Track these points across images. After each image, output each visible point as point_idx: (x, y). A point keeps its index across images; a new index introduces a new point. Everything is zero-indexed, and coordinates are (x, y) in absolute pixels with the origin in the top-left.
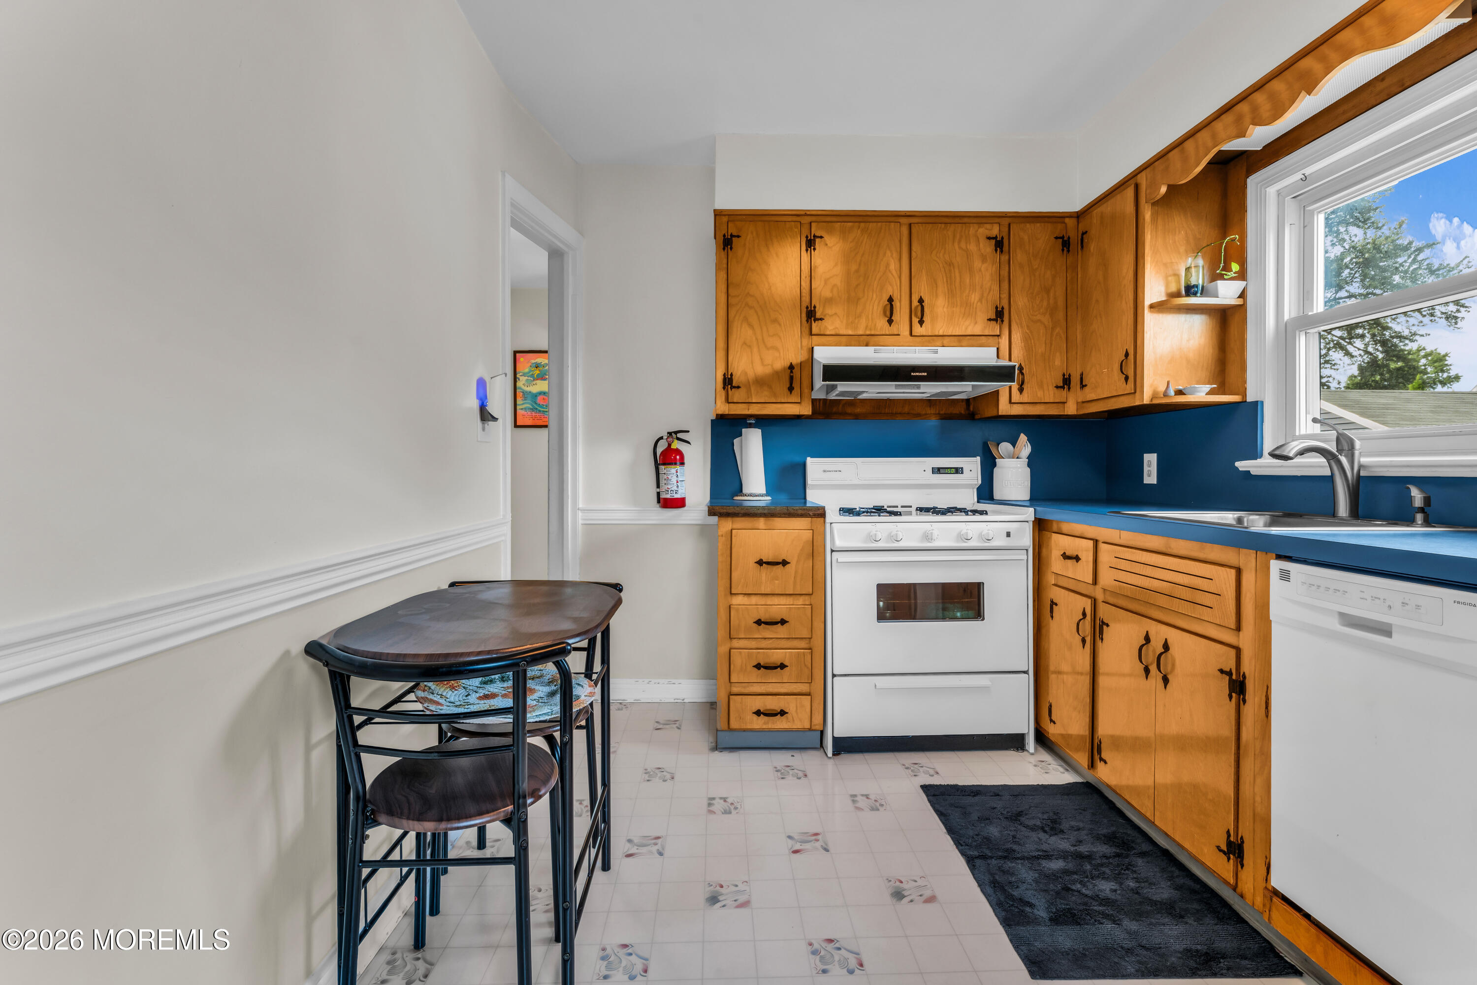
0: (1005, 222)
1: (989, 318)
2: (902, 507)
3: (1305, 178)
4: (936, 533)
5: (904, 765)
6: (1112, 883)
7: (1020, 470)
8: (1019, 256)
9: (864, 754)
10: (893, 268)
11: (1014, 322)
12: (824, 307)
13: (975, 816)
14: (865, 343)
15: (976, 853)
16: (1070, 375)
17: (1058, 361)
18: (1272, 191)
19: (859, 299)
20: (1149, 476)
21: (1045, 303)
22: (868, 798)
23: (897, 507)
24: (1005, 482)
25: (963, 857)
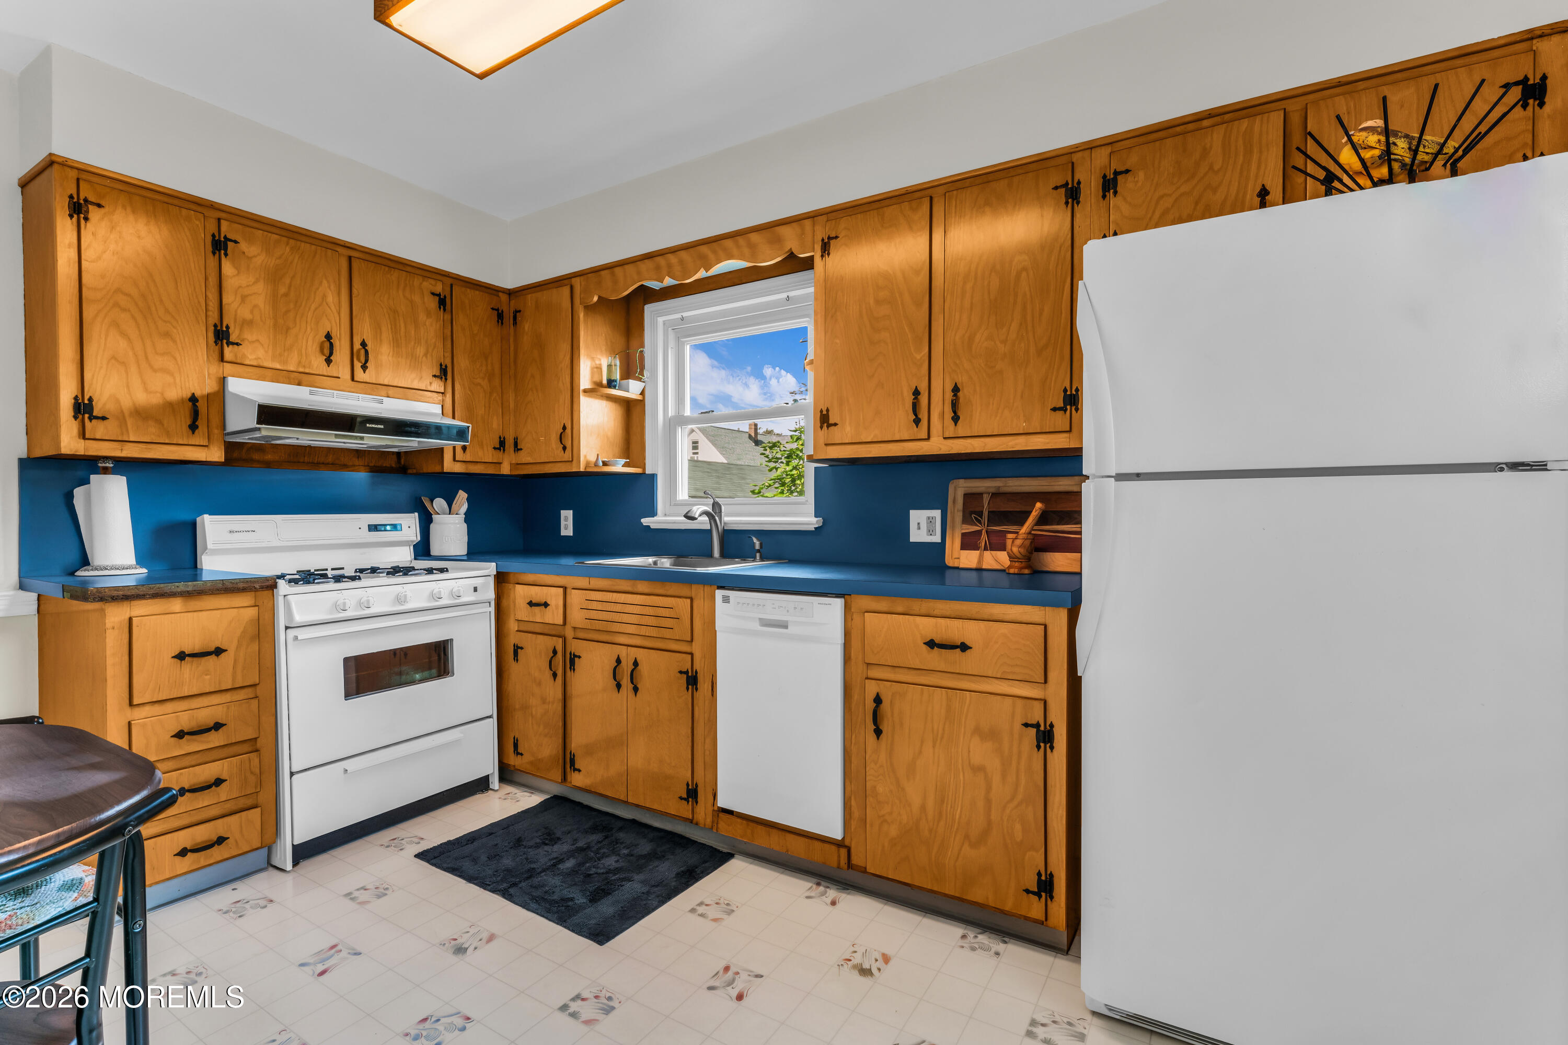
0: (449, 281)
1: (434, 374)
2: (333, 569)
3: (682, 319)
4: (409, 594)
5: (382, 845)
6: (613, 857)
7: (458, 526)
8: (461, 320)
9: (328, 852)
10: (331, 300)
11: (458, 383)
12: (241, 330)
13: (484, 858)
14: (297, 382)
15: (505, 885)
16: (504, 438)
17: (496, 423)
18: (661, 320)
19: (288, 329)
20: (566, 529)
21: (484, 369)
22: (366, 890)
23: (327, 570)
24: (445, 539)
25: (497, 894)
